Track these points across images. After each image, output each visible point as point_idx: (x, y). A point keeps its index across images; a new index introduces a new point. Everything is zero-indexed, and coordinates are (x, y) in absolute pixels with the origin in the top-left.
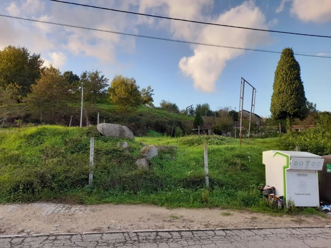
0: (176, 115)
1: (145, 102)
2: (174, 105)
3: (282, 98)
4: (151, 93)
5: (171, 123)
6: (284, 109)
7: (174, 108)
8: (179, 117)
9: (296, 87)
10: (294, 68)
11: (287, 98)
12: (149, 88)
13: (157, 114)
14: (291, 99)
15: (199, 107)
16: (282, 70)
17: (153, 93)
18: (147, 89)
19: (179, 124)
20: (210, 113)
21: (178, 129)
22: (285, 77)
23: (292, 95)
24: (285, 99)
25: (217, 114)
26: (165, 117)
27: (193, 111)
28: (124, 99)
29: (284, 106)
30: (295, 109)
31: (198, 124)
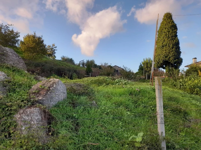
0: (73, 66)
1: (50, 55)
2: (71, 59)
3: (165, 50)
4: (54, 49)
5: (69, 71)
6: (167, 59)
7: (71, 61)
8: (75, 67)
9: (176, 42)
10: (174, 27)
11: (169, 50)
12: (54, 45)
13: (59, 63)
14: (172, 51)
15: (88, 62)
16: (166, 28)
17: (56, 49)
18: (51, 46)
19: (75, 71)
20: (96, 66)
21: (75, 75)
22: (168, 33)
23: (172, 48)
24: (167, 51)
25: (100, 67)
26: (65, 66)
27: (84, 64)
28: (32, 48)
29: (167, 57)
30: (175, 59)
31: (90, 72)
